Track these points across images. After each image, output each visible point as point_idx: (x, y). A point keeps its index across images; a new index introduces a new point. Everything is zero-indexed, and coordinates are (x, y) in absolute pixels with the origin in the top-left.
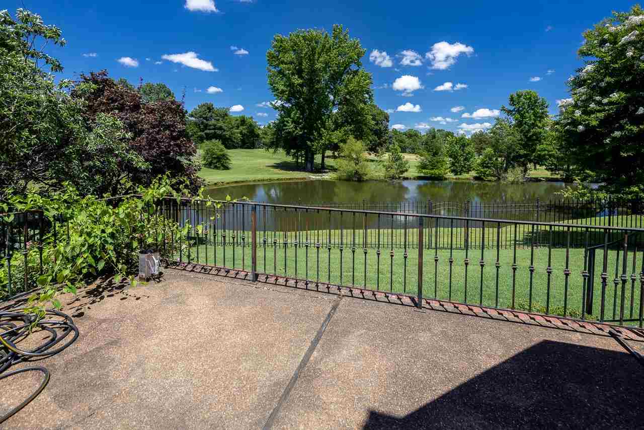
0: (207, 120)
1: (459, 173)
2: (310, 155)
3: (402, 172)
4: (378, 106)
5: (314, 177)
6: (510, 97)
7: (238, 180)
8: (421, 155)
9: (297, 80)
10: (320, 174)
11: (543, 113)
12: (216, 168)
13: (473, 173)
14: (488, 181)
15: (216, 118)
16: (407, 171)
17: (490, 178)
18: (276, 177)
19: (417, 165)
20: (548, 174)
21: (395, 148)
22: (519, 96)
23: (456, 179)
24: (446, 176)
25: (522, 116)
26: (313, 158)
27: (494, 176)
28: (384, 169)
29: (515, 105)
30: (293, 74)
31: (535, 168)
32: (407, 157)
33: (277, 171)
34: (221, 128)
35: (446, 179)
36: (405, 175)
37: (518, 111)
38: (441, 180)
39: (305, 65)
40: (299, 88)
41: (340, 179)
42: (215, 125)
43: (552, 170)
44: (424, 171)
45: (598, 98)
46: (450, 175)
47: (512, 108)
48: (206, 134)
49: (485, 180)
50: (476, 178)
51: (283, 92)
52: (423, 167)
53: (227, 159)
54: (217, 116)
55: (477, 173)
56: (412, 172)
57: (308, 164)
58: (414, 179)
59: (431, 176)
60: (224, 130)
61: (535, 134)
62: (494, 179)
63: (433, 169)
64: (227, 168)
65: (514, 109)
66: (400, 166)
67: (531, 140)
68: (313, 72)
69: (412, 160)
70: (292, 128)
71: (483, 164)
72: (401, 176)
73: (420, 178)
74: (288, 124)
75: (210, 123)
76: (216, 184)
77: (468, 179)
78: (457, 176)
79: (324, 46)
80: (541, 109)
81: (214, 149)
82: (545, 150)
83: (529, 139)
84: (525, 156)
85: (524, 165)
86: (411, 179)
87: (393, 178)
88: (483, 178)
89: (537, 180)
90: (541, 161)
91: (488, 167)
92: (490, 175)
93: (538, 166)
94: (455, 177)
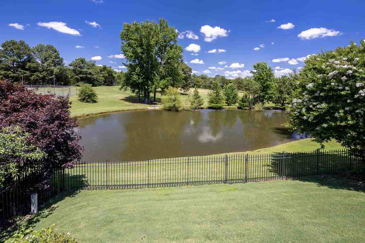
0: (81, 69)
1: (230, 105)
2: (147, 94)
3: (200, 105)
5: (150, 108)
7: (103, 111)
9: (139, 50)
10: (153, 106)
11: (271, 74)
12: (87, 102)
13: (237, 105)
15: (87, 67)
16: (203, 104)
17: (246, 108)
18: (126, 108)
19: (208, 101)
20: (274, 105)
23: (229, 108)
24: (224, 107)
26: (149, 95)
27: (248, 107)
28: (190, 103)
30: (137, 47)
31: (268, 103)
33: (127, 103)
34: (90, 74)
35: (223, 109)
36: (202, 106)
38: (221, 109)
39: (144, 41)
40: (140, 54)
41: (165, 110)
42: (86, 72)
43: (275, 103)
44: (212, 104)
48: (80, 77)
50: (239, 108)
51: (131, 56)
52: (211, 102)
53: (95, 96)
54: (88, 66)
55: (239, 105)
56: (206, 105)
57: (146, 99)
58: (207, 108)
59: (215, 107)
60: (93, 75)
61: (267, 85)
63: (216, 103)
64: (95, 102)
66: (199, 102)
67: (265, 88)
68: (149, 45)
70: (136, 78)
71: (242, 100)
72: (199, 107)
73: (210, 108)
74: (134, 76)
75: (83, 70)
76: (88, 115)
77: (234, 108)
79: (155, 31)
80: (269, 72)
81: (86, 90)
82: (273, 94)
84: (263, 96)
85: (262, 101)
86: (205, 108)
87: (195, 109)
88: (242, 108)
89: (268, 109)
90: (270, 99)
91: (245, 102)
92: (246, 106)
93: (269, 102)
94: (228, 107)
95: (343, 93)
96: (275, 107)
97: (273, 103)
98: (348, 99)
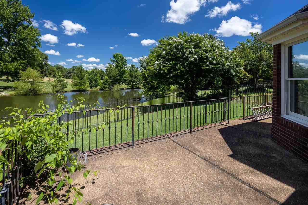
1: (92, 88)
3: (64, 88)
4: (40, 50)
6: (113, 55)
8: (75, 79)
11: (125, 63)
13: (99, 87)
14: (106, 90)
16: (66, 87)
19: (72, 84)
20: (126, 86)
21: (59, 75)
22: (117, 55)
24: (87, 89)
25: (118, 64)
28: (52, 87)
29: (115, 58)
31: (123, 85)
32: (66, 80)
35: (87, 91)
36: (66, 89)
37: (117, 62)
38: (85, 91)
44: (76, 87)
45: (167, 63)
46: (89, 89)
47: (114, 60)
49: (105, 90)
50: (101, 89)
52: (75, 85)
55: (101, 87)
56: (69, 88)
58: (70, 91)
59: (80, 90)
61: (123, 71)
62: (108, 89)
63: (80, 86)
65: (115, 60)
66: (63, 85)
69: (69, 82)
71: (104, 83)
72: (63, 90)
73: (73, 91)
77: (97, 90)
78: (92, 89)
80: (124, 61)
82: (126, 77)
83: (121, 73)
84: (120, 79)
85: (119, 83)
86: (68, 91)
87: (58, 92)
88: (104, 89)
89: (123, 89)
90: (124, 81)
91: (106, 84)
92: (107, 88)
93: (123, 83)
94: (91, 89)
95: (179, 55)
96: (128, 88)
97: (126, 85)
98: (181, 59)
